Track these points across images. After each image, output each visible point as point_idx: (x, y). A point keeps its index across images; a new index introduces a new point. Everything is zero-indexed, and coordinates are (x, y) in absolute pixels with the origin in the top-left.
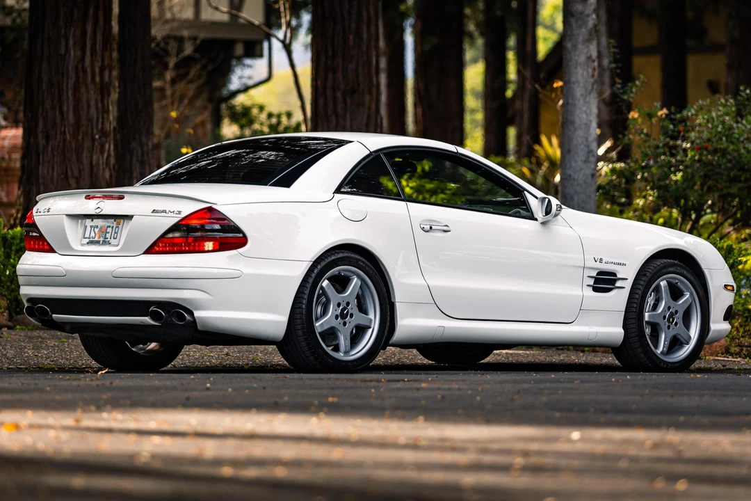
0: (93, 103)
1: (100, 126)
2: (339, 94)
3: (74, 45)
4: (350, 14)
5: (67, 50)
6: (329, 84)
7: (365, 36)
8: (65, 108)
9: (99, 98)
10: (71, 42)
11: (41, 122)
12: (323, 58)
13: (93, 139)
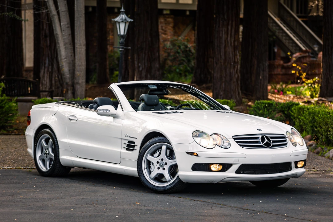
1: (233, 60)
3: (224, 33)
5: (222, 35)
9: (233, 51)
13: (231, 64)
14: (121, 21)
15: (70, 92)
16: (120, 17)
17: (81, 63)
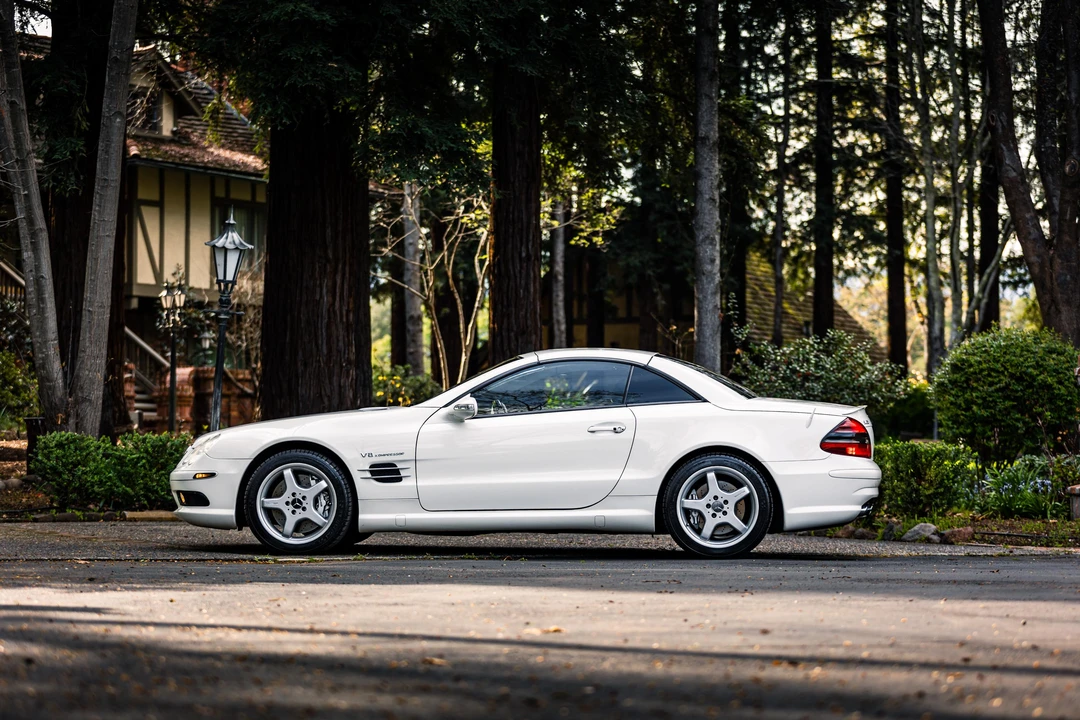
0: (341, 338)
2: (512, 334)
3: (327, 292)
4: (520, 272)
5: (321, 296)
6: (505, 325)
7: (532, 290)
8: (320, 342)
9: (346, 334)
10: (325, 290)
11: (300, 353)
12: (500, 307)
13: (342, 367)
14: (232, 246)
15: (72, 421)
16: (227, 238)
17: (100, 350)
